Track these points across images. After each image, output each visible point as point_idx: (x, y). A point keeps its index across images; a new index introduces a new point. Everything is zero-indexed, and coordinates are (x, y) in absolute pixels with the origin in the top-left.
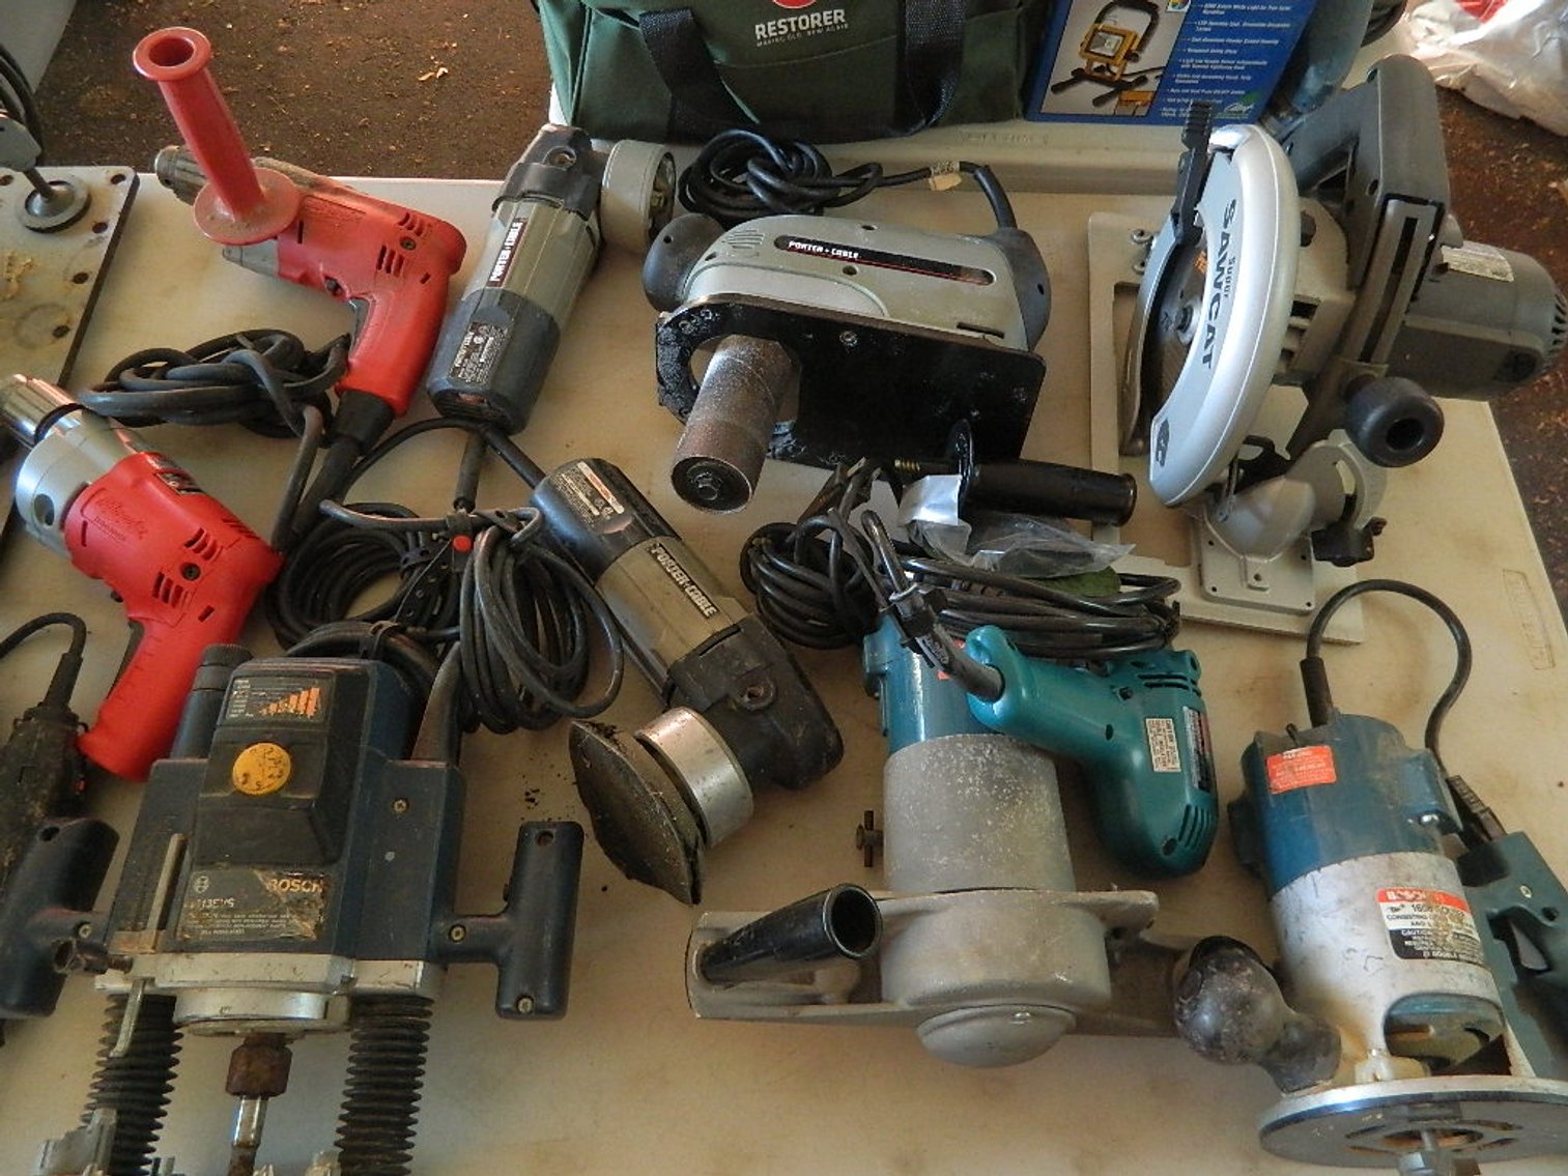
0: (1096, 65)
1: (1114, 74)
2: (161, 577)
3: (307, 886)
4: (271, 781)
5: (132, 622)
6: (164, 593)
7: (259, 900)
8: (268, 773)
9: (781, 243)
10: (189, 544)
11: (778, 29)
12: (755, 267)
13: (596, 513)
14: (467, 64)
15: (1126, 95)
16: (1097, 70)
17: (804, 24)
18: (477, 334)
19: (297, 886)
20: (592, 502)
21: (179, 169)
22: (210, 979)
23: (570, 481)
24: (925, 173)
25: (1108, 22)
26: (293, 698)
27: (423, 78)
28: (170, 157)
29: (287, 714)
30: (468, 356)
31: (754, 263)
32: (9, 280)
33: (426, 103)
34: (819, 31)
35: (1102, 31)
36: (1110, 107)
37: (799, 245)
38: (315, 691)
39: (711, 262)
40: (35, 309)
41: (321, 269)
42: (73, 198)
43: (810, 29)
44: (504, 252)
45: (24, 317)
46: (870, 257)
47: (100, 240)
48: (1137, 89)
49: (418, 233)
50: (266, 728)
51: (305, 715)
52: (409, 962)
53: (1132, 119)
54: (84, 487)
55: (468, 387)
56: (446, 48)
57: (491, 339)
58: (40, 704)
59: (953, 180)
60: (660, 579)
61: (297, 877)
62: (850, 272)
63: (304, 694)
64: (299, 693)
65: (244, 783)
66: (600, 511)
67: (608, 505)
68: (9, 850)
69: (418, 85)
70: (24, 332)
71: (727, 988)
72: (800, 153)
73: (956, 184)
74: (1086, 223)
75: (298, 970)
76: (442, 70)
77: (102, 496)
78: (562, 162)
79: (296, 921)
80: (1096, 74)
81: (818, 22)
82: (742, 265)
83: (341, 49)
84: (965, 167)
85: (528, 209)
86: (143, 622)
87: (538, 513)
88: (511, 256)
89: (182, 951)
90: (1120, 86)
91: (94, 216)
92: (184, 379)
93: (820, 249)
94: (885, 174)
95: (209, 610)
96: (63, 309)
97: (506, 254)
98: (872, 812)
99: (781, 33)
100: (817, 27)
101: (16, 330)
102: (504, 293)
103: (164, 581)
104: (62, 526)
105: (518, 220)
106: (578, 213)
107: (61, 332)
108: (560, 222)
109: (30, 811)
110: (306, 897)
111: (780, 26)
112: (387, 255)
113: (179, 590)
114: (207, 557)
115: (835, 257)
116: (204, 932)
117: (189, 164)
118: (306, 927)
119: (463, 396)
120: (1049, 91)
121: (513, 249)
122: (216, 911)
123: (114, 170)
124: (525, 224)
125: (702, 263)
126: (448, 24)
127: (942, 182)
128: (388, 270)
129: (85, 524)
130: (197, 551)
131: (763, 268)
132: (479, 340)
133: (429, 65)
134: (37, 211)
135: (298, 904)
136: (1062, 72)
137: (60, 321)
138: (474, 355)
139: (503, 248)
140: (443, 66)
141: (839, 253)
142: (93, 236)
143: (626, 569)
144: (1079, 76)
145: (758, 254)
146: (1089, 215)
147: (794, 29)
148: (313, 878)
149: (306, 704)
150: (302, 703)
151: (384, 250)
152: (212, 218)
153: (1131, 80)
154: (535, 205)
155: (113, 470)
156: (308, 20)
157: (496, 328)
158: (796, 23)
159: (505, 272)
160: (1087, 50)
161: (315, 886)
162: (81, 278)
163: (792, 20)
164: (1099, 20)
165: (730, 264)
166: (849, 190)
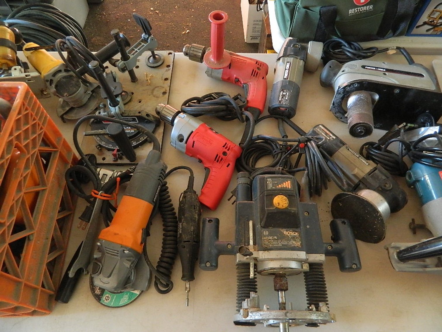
0: (431, 20)
1: (435, 23)
2: (217, 155)
3: (295, 233)
4: (286, 205)
5: (206, 168)
6: (218, 159)
7: (283, 237)
8: (284, 203)
9: (364, 67)
10: (224, 146)
11: (355, 11)
12: (358, 73)
13: (328, 138)
14: (194, 29)
15: (436, 29)
16: (430, 21)
17: (362, 9)
18: (283, 92)
19: (292, 234)
20: (327, 136)
21: (192, 50)
22: (276, 257)
23: (319, 130)
24: (387, 49)
25: (438, 9)
26: (284, 183)
27: (183, 33)
28: (188, 47)
29: (284, 187)
30: (282, 98)
31: (358, 72)
32: (147, 80)
33: (184, 40)
34: (365, 11)
35: (435, 11)
36: (430, 32)
37: (368, 68)
38: (289, 182)
39: (343, 73)
40: (156, 87)
41: (235, 76)
42: (160, 58)
43: (363, 11)
44: (286, 71)
45: (153, 90)
46: (388, 70)
47: (169, 70)
48: (440, 27)
49: (260, 66)
50: (280, 191)
51: (288, 188)
52: (322, 255)
53: (436, 35)
54: (192, 132)
55: (284, 106)
56: (188, 25)
57: (288, 93)
58: (187, 189)
59: (394, 52)
60: (352, 155)
61: (291, 231)
62: (385, 74)
63: (287, 182)
64: (285, 182)
65: (279, 205)
66: (329, 138)
67: (330, 136)
68: (192, 227)
69: (182, 35)
70: (154, 94)
71: (404, 263)
72: (353, 44)
73: (395, 52)
74: (432, 63)
75: (299, 256)
76: (188, 31)
77: (197, 134)
78: (296, 47)
79: (294, 242)
80: (430, 23)
81: (365, 9)
82: (355, 73)
83: (160, 26)
84: (398, 48)
85: (291, 59)
86: (210, 168)
87: (324, 138)
88: (289, 71)
89: (266, 250)
90: (435, 26)
91: (166, 63)
92: (209, 104)
93: (374, 69)
94: (379, 50)
95: (229, 164)
96: (163, 87)
97: (287, 71)
98: (414, 219)
99: (355, 12)
100: (365, 10)
101: (152, 93)
102: (289, 81)
103: (218, 156)
104: (186, 142)
105: (288, 62)
106: (303, 60)
107: (164, 93)
108: (299, 63)
109: (195, 216)
110: (295, 236)
111: (355, 10)
112: (254, 72)
113: (222, 159)
114: (228, 150)
115: (379, 71)
116: (270, 245)
117: (195, 49)
118: (298, 244)
119: (281, 108)
120: (415, 27)
121: (289, 69)
122: (272, 240)
123: (168, 52)
124: (291, 63)
125: (340, 73)
126: (188, 19)
127: (391, 52)
128: (254, 76)
129: (194, 142)
130: (226, 148)
131: (361, 74)
132: (284, 93)
133: (184, 30)
134: (150, 62)
135: (294, 238)
136: (420, 22)
137: (163, 90)
138: (284, 97)
139: (286, 69)
140: (188, 30)
141: (380, 69)
142: (167, 69)
143: (342, 153)
144: (425, 23)
145: (359, 70)
146: (433, 61)
147: (359, 11)
148: (296, 231)
149: (288, 185)
150: (287, 184)
151: (253, 70)
152: (210, 62)
153: (439, 24)
154: (292, 58)
155: (199, 127)
156: (150, 18)
157: (289, 90)
158: (360, 9)
159: (288, 76)
160: (429, 16)
161: (296, 233)
162: (166, 79)
163: (359, 8)
164: (435, 8)
165: (351, 73)
166: (371, 54)
